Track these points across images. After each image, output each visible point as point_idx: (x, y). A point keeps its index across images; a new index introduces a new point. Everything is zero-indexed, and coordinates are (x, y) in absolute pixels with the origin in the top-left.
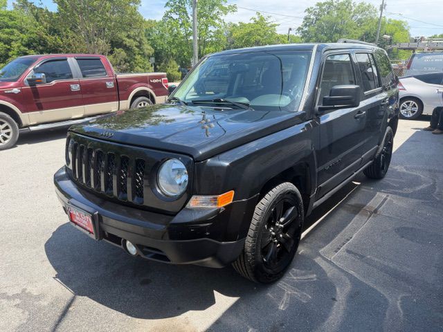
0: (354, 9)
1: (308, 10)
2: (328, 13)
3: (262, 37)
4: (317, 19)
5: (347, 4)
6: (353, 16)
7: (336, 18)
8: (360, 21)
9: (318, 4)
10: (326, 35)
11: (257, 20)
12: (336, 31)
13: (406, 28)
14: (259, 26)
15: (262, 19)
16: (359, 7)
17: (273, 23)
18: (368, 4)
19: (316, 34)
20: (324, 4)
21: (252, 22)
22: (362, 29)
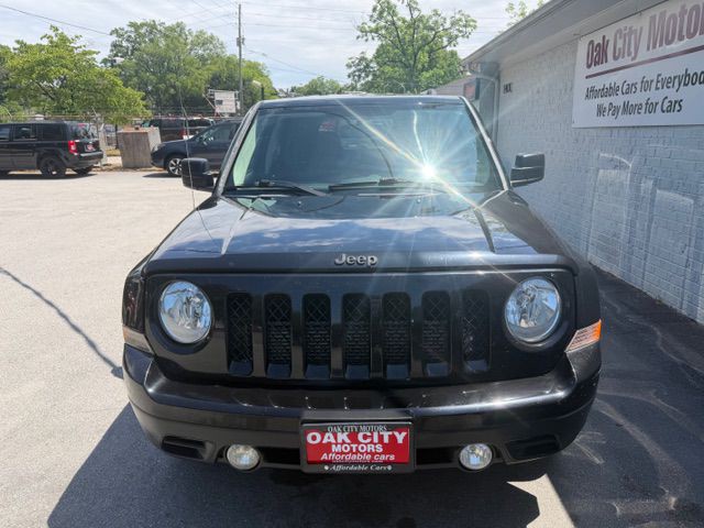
0: (190, 39)
1: (115, 32)
2: (151, 40)
3: (71, 70)
4: (134, 49)
5: (178, 30)
6: (191, 50)
7: (166, 51)
8: (203, 59)
9: (132, 25)
10: (153, 73)
11: (55, 39)
12: (170, 70)
13: (265, 72)
14: (61, 51)
15: (64, 39)
16: (197, 36)
17: (87, 49)
18: (209, 34)
19: (136, 72)
20: (142, 25)
21: (45, 42)
22: (208, 69)
